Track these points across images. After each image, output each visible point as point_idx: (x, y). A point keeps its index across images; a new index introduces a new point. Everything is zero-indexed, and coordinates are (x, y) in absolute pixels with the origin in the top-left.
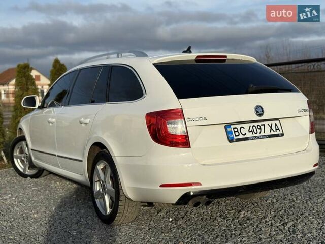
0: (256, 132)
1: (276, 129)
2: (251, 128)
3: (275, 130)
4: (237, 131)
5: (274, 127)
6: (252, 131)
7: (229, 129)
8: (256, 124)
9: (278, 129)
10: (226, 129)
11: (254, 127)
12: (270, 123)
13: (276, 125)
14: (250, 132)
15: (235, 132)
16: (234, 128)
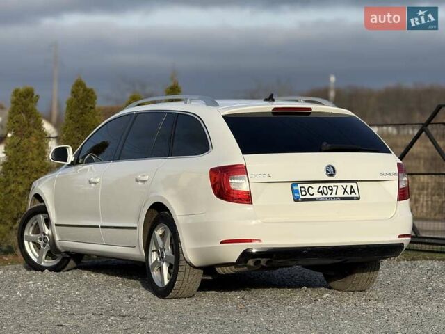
0: (326, 193)
1: (351, 192)
2: (321, 189)
3: (349, 193)
4: (305, 191)
5: (348, 190)
6: (321, 192)
7: (295, 188)
8: (327, 185)
9: (354, 192)
10: (292, 188)
11: (325, 188)
12: (344, 185)
13: (352, 187)
14: (318, 192)
15: (301, 191)
16: (301, 188)
